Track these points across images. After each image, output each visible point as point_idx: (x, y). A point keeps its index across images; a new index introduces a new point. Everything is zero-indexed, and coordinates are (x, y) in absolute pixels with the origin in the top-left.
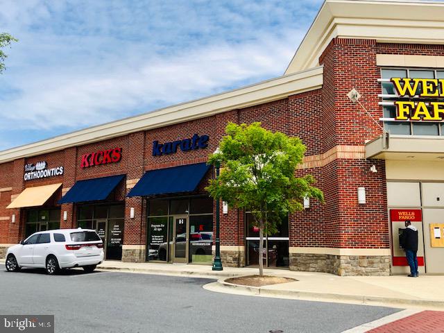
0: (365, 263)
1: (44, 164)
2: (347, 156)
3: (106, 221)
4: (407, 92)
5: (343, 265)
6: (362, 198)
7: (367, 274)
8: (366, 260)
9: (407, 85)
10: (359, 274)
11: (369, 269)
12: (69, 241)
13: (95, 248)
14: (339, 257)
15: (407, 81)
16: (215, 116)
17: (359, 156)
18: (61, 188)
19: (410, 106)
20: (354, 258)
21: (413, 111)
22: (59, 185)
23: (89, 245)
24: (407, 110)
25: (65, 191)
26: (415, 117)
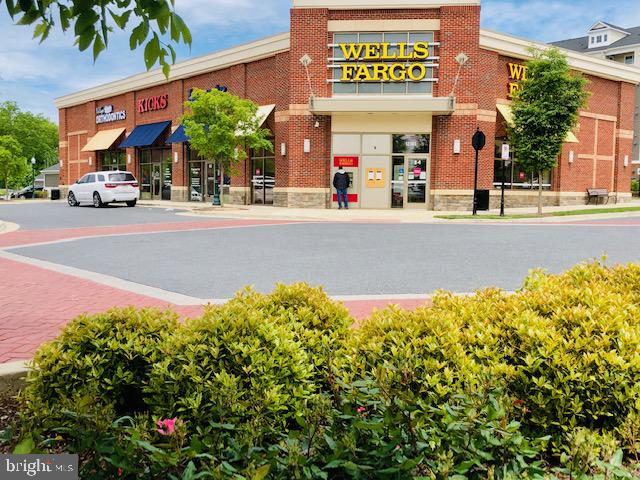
0: (307, 198)
1: (110, 107)
2: (297, 113)
3: (160, 164)
4: (352, 56)
5: (289, 200)
6: (307, 148)
7: (307, 207)
8: (307, 196)
9: (352, 49)
10: (301, 207)
11: (310, 203)
12: (107, 181)
13: (130, 187)
14: (286, 194)
15: (352, 46)
16: (229, 68)
17: (307, 113)
18: (125, 132)
19: (353, 68)
20: (298, 194)
21: (355, 72)
22: (123, 129)
23: (125, 184)
24: (350, 72)
25: (127, 134)
26: (357, 78)
